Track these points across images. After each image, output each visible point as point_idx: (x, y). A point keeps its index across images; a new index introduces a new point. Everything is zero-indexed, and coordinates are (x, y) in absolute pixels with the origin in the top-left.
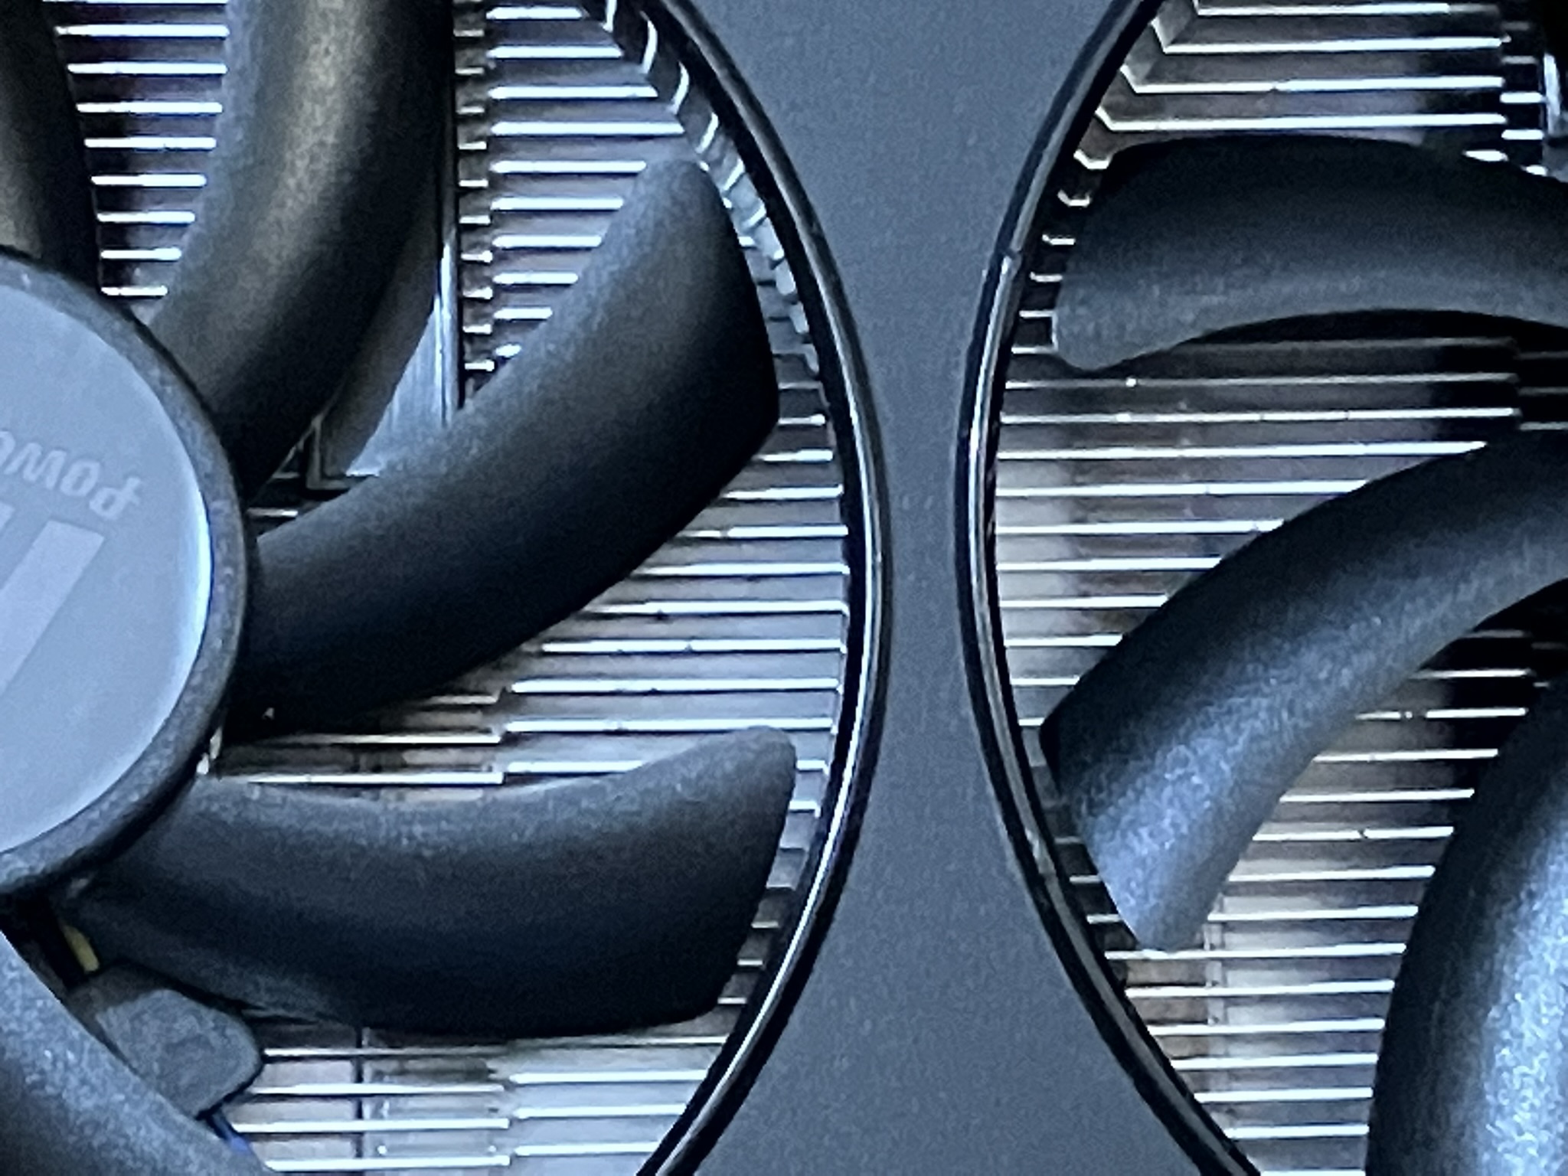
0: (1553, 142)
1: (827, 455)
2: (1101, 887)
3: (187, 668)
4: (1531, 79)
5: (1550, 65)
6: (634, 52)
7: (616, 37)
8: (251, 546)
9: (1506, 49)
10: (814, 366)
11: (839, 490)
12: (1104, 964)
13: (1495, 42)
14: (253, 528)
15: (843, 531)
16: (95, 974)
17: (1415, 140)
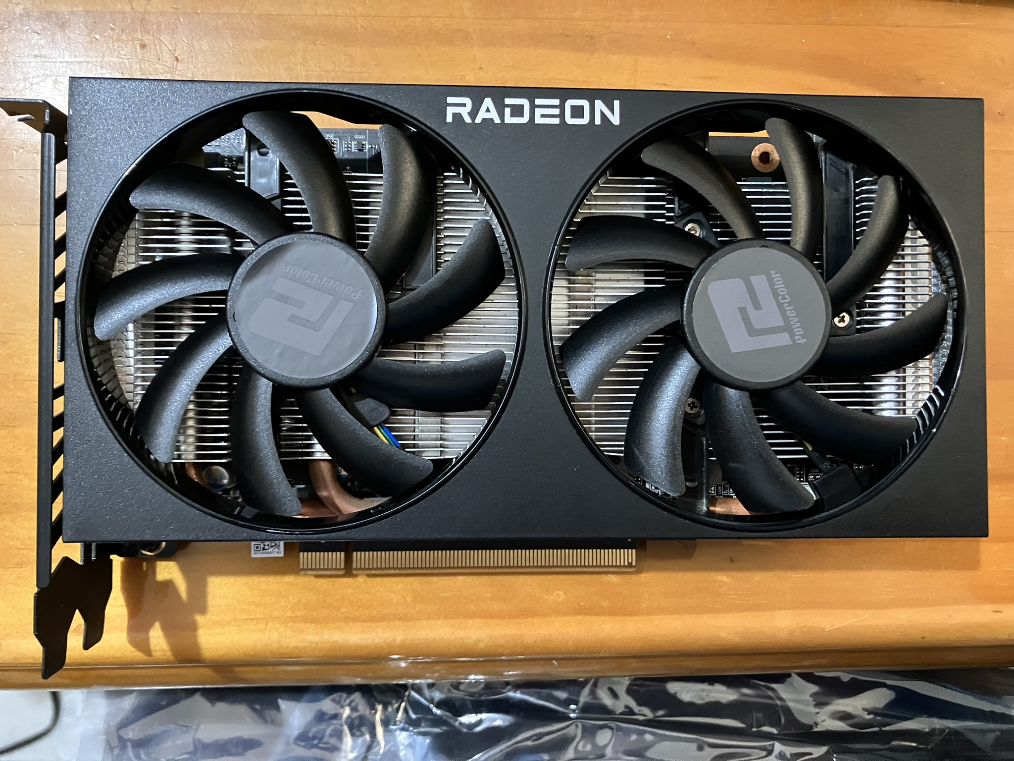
0: (677, 217)
1: (514, 284)
2: (568, 381)
3: (372, 334)
4: (672, 203)
5: (676, 199)
6: (467, 183)
7: (463, 179)
8: (387, 307)
9: (667, 195)
10: (512, 265)
11: (518, 301)
12: (567, 397)
13: (666, 194)
14: (388, 301)
15: (518, 309)
16: (355, 394)
17: (643, 216)
